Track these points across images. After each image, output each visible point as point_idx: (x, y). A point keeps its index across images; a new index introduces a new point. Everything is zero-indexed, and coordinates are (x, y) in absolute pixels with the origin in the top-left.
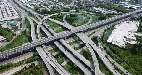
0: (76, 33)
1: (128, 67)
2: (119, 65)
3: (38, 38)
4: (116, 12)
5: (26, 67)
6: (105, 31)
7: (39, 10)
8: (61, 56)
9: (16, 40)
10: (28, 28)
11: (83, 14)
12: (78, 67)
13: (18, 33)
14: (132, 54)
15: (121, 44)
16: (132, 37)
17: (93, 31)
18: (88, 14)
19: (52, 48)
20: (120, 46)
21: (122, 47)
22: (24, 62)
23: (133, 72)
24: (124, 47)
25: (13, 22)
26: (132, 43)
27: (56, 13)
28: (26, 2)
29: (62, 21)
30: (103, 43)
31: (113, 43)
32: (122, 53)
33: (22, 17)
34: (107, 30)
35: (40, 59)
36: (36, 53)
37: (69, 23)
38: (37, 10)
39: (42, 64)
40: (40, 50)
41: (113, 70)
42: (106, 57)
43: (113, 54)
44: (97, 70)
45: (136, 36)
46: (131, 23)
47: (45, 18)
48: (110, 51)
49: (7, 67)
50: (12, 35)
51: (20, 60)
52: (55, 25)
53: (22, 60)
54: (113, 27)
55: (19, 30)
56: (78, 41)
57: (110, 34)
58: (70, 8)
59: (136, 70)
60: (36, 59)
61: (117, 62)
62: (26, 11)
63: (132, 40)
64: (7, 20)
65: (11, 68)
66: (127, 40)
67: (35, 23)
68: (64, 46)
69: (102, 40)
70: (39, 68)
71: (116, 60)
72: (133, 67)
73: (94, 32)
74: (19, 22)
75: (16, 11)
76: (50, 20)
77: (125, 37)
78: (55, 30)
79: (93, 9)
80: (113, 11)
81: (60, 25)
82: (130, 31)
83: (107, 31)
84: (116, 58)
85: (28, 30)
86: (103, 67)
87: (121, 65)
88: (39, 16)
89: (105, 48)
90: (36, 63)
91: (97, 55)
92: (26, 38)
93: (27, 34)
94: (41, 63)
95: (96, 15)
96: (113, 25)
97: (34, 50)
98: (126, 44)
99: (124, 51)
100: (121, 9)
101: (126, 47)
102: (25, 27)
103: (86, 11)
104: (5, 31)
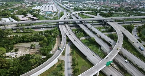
0: (107, 21)
19: (75, 29)
27: (92, 11)
40: (62, 27)
55: (52, 17)
62: (65, 9)
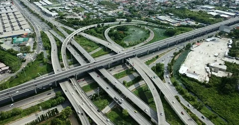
0: (127, 58)
1: (213, 116)
3: (62, 66)
4: (193, 23)
5: (42, 115)
6: (175, 54)
7: (65, 19)
8: (101, 97)
9: (25, 69)
10: (46, 50)
11: (138, 27)
12: (129, 116)
13: (30, 57)
14: (219, 93)
15: (202, 76)
16: (220, 64)
17: (154, 55)
18: (147, 25)
19: (87, 84)
20: (200, 80)
21: (203, 81)
22: (41, 107)
24: (206, 82)
25: (21, 39)
26: (220, 74)
27: (94, 24)
28: (43, 5)
29: (103, 38)
30: (172, 75)
31: (188, 75)
32: (203, 92)
33: (35, 31)
34: (178, 53)
35: (66, 102)
36: (59, 92)
37: (115, 42)
38: (61, 18)
39: (71, 110)
40: (66, 87)
41: (188, 120)
42: (177, 98)
43: (188, 94)
44: (161, 120)
45: (226, 63)
46: (218, 42)
47: (76, 32)
48: (183, 89)
49: (12, 116)
50: (20, 61)
51: (34, 104)
52: (91, 45)
53: (37, 103)
54: (188, 48)
55: (31, 53)
56: (130, 71)
57: (182, 60)
58: (117, 16)
59: (226, 120)
60: (60, 103)
61: (195, 106)
63: (221, 70)
64: (10, 37)
65: (18, 116)
66: (211, 71)
67: (59, 40)
68: (106, 80)
69: (170, 71)
70: (65, 117)
71: (193, 103)
72: (221, 115)
73: (157, 57)
74: (31, 39)
75: (27, 20)
76: (83, 37)
77: (208, 65)
78: (92, 53)
79: (154, 17)
80: (188, 22)
81: (100, 45)
82: (216, 55)
83: (178, 55)
84: (193, 100)
85: (46, 54)
86: (171, 116)
87: (201, 113)
88: (65, 29)
89: (175, 84)
90: (60, 109)
91: (162, 96)
92: (42, 67)
93: (45, 60)
94: (68, 110)
95: (161, 28)
96: (188, 45)
97: (56, 86)
98: (210, 77)
99: (206, 89)
100: (202, 18)
101: (209, 82)
102: (42, 47)
103: (144, 21)
104: (8, 56)
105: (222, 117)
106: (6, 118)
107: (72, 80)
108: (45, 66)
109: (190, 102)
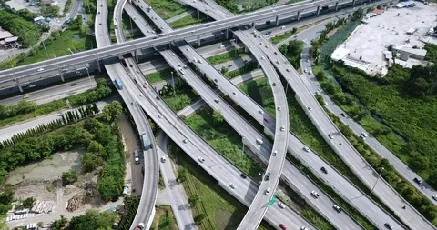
1: (382, 130)
2: (356, 124)
3: (114, 41)
6: (330, 27)
9: (47, 44)
10: (87, 13)
12: (225, 122)
13: (55, 24)
14: (402, 95)
15: (375, 64)
16: (415, 47)
17: (289, 28)
19: (155, 71)
20: (368, 72)
21: (375, 75)
22: (68, 102)
23: (394, 144)
24: (380, 75)
26: (411, 64)
30: (316, 62)
31: (348, 63)
32: (371, 92)
34: (336, 26)
35: (113, 92)
36: (104, 80)
37: (218, 3)
39: (120, 106)
40: (116, 72)
42: (319, 99)
43: (341, 94)
45: (427, 46)
46: (420, 9)
48: (335, 85)
49: (18, 113)
50: (38, 30)
51: (56, 98)
52: (170, 7)
53: (63, 97)
54: (357, 19)
55: (60, 17)
56: (239, 53)
57: (342, 38)
59: (406, 139)
60: (103, 97)
61: (351, 115)
63: (413, 56)
65: (28, 115)
66: (394, 57)
68: (192, 66)
69: (313, 54)
70: (109, 118)
71: (348, 109)
72: (398, 130)
73: (294, 31)
77: (390, 48)
78: (171, 21)
81: (188, 8)
82: (411, 31)
83: (335, 30)
84: (349, 103)
86: (303, 127)
87: (361, 125)
89: (319, 77)
90: (101, 106)
91: (290, 93)
92: (79, 41)
93: (83, 30)
94: (115, 106)
96: (357, 12)
97: (98, 70)
98: (389, 69)
99: (378, 88)
101: (387, 76)
102: (80, 9)
104: (20, 20)
105: (399, 134)
106: (8, 117)
107: (128, 61)
108: (83, 40)
109: (343, 107)
